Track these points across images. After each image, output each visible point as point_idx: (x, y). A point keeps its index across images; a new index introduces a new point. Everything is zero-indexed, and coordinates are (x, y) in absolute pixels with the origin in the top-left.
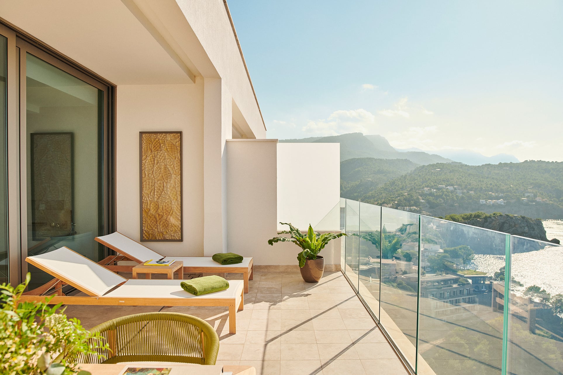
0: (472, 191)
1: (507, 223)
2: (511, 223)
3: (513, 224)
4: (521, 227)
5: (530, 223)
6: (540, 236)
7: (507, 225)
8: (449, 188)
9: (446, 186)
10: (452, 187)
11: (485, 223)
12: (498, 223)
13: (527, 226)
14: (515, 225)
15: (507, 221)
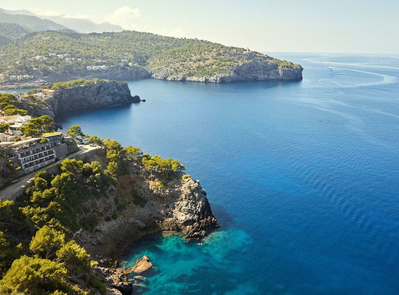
0: (80, 58)
1: (103, 87)
2: (105, 87)
3: (107, 87)
4: (113, 89)
5: (119, 85)
6: (126, 95)
7: (103, 88)
8: (59, 56)
9: (57, 54)
10: (62, 55)
11: (86, 88)
12: (96, 88)
13: (117, 88)
14: (108, 88)
15: (102, 85)
